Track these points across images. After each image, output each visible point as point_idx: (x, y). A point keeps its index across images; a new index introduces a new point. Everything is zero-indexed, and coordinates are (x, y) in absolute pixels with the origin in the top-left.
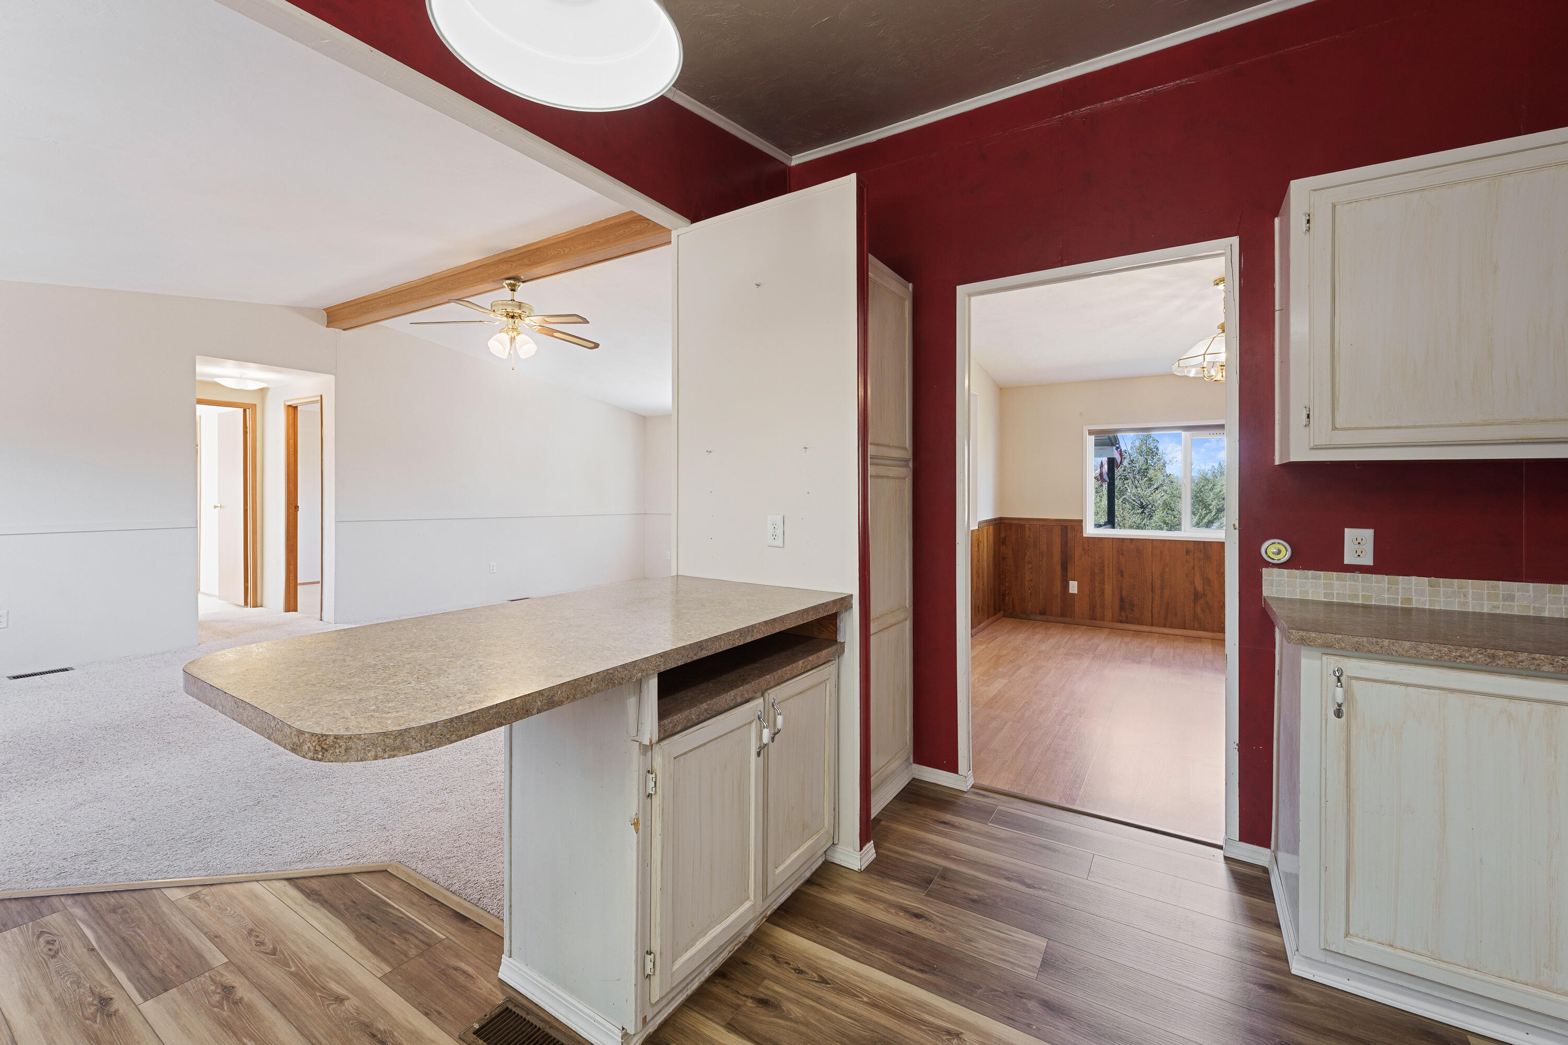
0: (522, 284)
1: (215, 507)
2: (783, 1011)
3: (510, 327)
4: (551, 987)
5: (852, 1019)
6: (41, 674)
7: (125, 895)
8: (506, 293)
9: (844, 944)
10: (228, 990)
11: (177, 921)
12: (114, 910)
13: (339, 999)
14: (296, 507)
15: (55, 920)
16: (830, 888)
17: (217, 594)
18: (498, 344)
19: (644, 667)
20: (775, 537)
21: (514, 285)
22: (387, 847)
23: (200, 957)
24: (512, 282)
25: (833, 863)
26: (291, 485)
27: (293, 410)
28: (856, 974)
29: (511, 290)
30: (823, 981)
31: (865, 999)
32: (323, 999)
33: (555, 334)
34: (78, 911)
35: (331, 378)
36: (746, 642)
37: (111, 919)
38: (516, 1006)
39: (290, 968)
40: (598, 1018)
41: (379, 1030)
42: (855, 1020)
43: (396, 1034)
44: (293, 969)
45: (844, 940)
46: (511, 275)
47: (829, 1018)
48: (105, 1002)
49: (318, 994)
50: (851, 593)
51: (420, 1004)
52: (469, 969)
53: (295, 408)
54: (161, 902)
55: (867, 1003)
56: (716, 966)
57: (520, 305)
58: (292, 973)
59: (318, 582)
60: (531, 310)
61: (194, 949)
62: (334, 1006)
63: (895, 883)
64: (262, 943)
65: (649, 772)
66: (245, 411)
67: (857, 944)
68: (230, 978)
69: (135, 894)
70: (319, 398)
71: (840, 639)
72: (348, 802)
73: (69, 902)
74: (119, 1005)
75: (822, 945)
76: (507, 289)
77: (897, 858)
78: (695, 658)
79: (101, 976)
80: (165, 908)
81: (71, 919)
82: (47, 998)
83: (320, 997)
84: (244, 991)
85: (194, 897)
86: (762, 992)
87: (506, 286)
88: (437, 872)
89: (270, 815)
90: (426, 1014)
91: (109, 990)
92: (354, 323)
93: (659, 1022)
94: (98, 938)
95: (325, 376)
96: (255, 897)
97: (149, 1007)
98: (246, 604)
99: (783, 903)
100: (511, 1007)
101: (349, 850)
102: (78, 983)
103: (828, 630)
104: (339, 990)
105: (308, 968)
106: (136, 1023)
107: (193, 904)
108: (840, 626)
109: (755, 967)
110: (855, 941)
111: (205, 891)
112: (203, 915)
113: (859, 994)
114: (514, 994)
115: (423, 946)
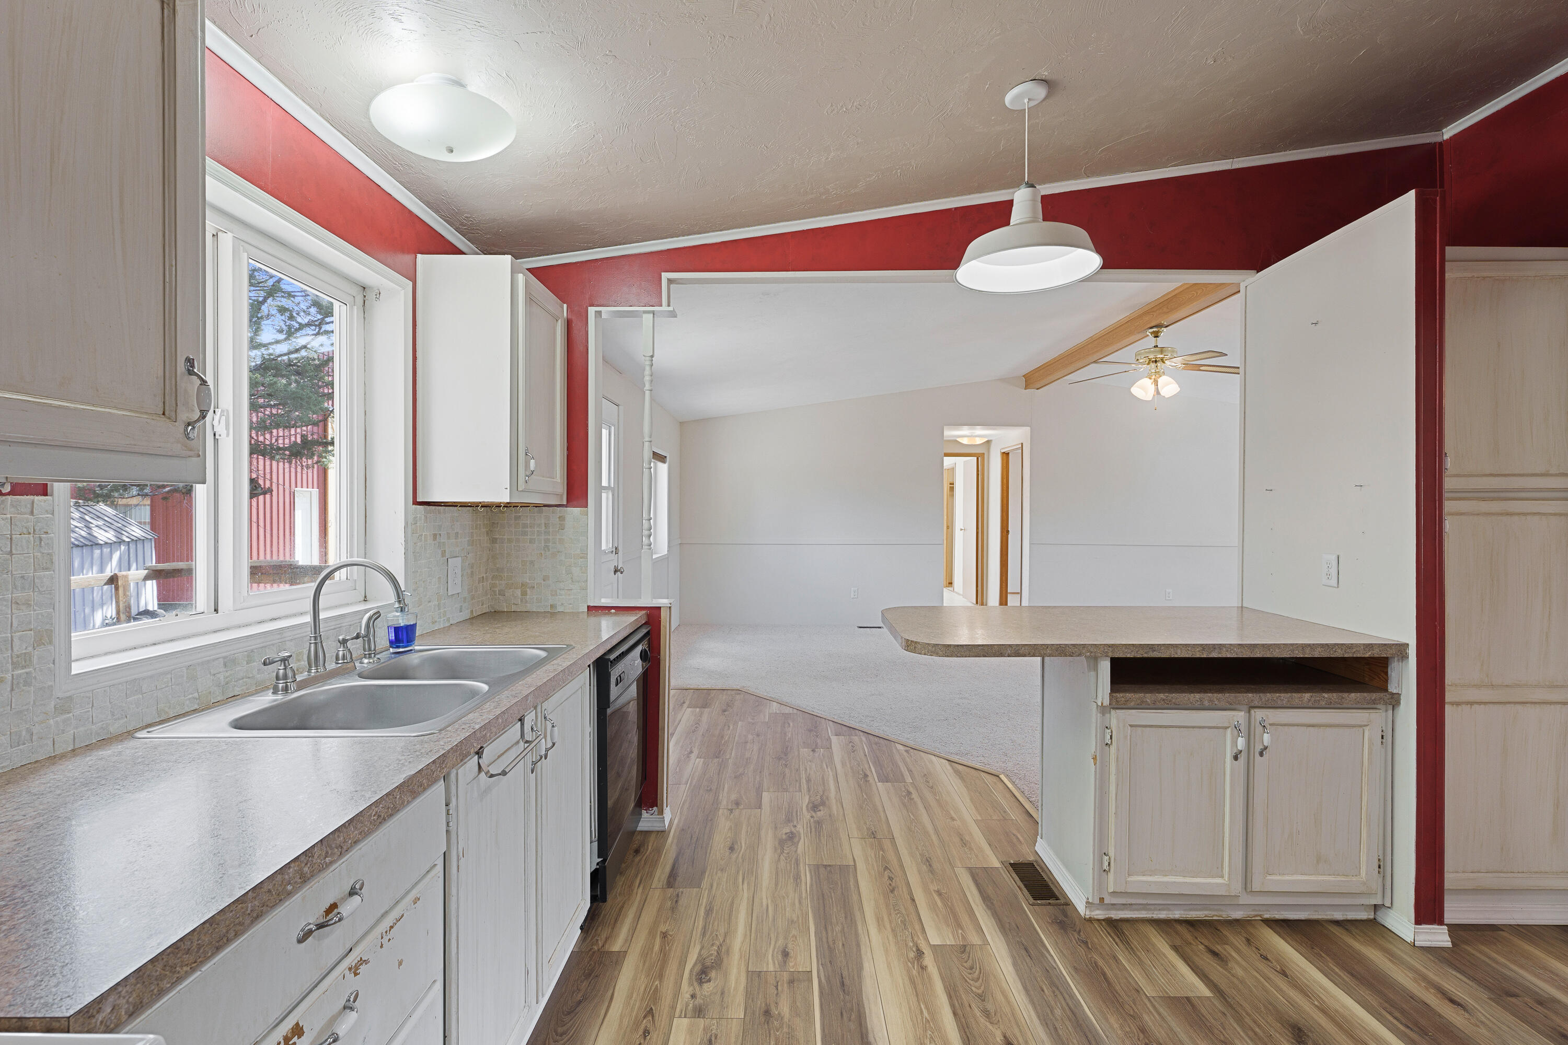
0: (1165, 330)
1: (961, 530)
2: (1227, 965)
3: (1153, 371)
4: (1057, 862)
5: (1289, 1002)
6: (870, 627)
7: (881, 739)
8: (1150, 341)
9: (1333, 970)
10: (909, 793)
11: (897, 757)
12: (876, 744)
13: (953, 819)
14: (1008, 532)
15: (856, 739)
16: (1357, 936)
17: (962, 593)
18: (1143, 389)
19: (1092, 650)
20: (1328, 575)
21: (1158, 332)
22: (1003, 765)
23: (902, 775)
24: (1155, 329)
25: (1384, 926)
26: (1004, 514)
27: (1006, 455)
28: (1325, 989)
29: (1155, 337)
30: (1284, 973)
31: (1316, 1003)
32: (946, 816)
33: (1201, 368)
34: (864, 739)
35: (1028, 428)
36: (1211, 656)
37: (874, 746)
38: (1038, 865)
40: (1076, 887)
41: (965, 839)
42: (1292, 1005)
44: (937, 798)
45: (1334, 968)
46: (1153, 324)
47: (1266, 991)
48: (866, 776)
50: (1407, 642)
52: (1021, 838)
53: (1008, 454)
54: (894, 748)
55: (1316, 1006)
56: (1188, 916)
57: (1162, 350)
59: (1018, 593)
60: (1173, 352)
61: (901, 772)
62: (950, 821)
63: (1454, 973)
64: (928, 782)
65: (1107, 727)
66: (978, 459)
67: (1347, 977)
68: (911, 789)
69: (885, 741)
70: (1020, 446)
71: (1392, 688)
72: (992, 735)
73: (862, 734)
74: (870, 778)
75: (1303, 956)
76: (1151, 337)
77: (1484, 961)
78: (1146, 656)
79: (866, 766)
80: (894, 751)
81: (861, 741)
82: (849, 766)
83: (945, 814)
84: (915, 795)
85: (907, 751)
86: (1218, 948)
87: (1150, 334)
88: (1026, 788)
89: (949, 728)
90: (990, 845)
91: (868, 773)
92: (1042, 383)
93: (1123, 916)
94: (868, 752)
95: (1025, 428)
96: (931, 762)
97: (879, 784)
98: (977, 603)
99: (1289, 920)
100: (1035, 864)
101: (982, 759)
102: (859, 765)
103: (1380, 678)
104: (954, 815)
106: (874, 788)
107: (905, 754)
108: (1391, 674)
109: (1225, 936)
110: (1346, 974)
111: (912, 751)
112: (908, 760)
113: (1313, 998)
114: (1039, 859)
115: (1002, 818)
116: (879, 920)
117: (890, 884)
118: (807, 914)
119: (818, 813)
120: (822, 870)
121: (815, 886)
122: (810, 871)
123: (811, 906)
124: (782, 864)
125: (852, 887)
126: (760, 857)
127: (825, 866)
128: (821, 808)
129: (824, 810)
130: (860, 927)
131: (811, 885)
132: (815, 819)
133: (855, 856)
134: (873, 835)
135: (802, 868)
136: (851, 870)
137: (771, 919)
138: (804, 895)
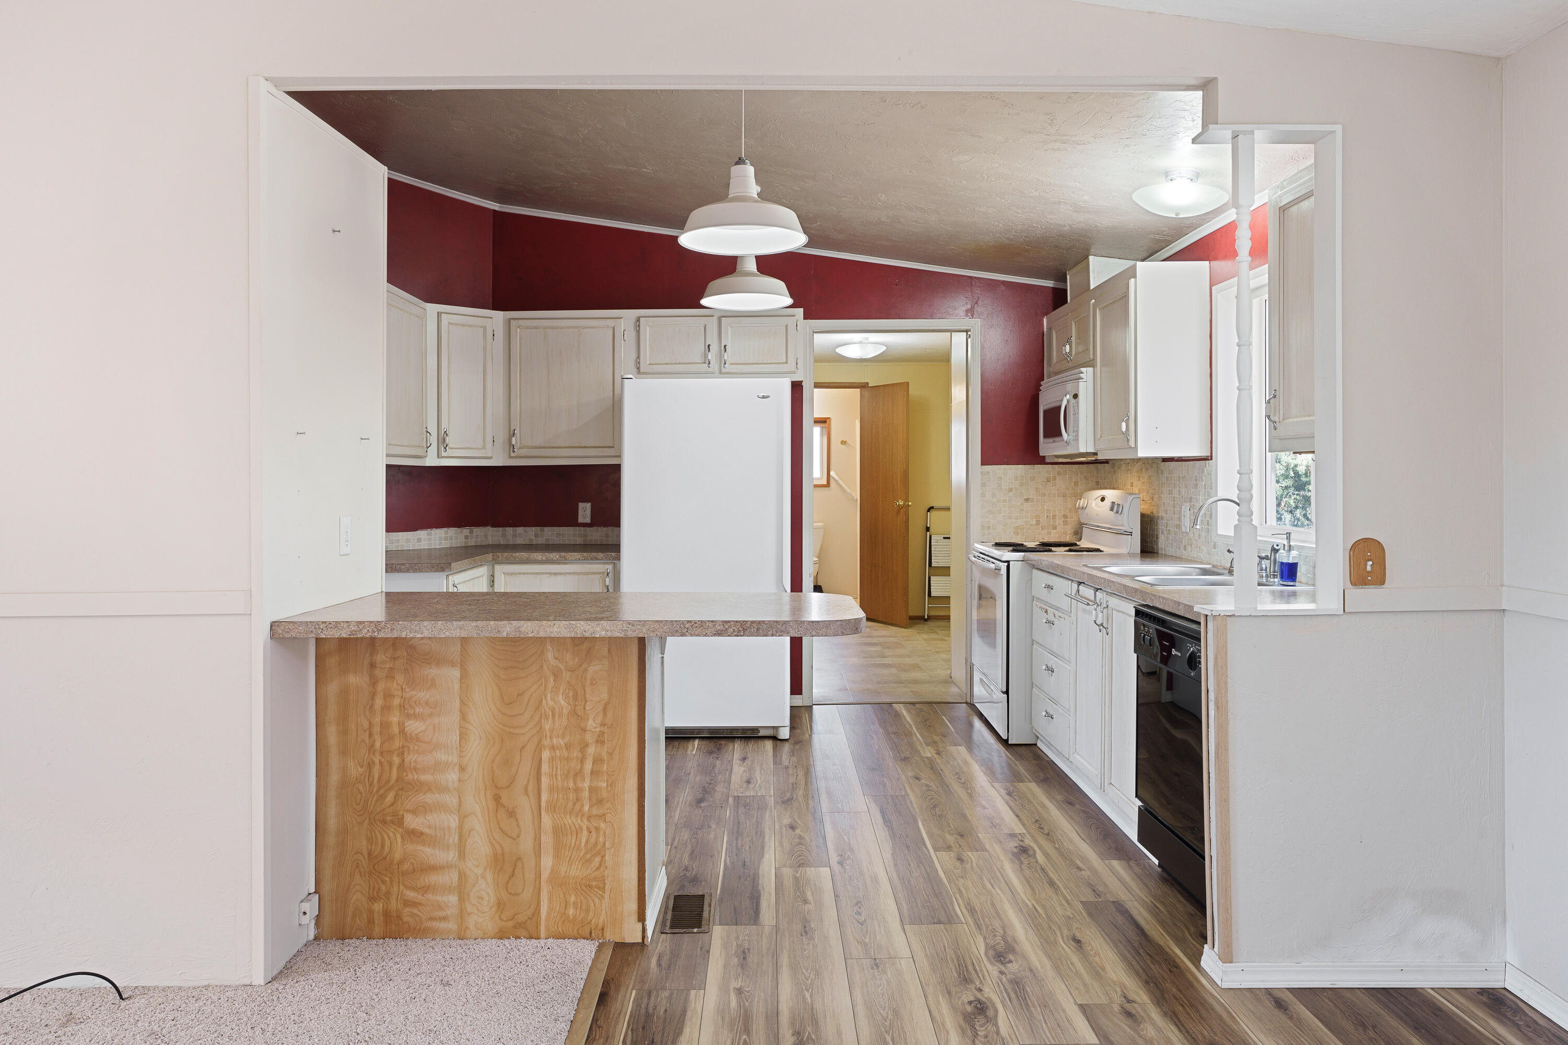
13: (739, 992)
32: (748, 998)
39: (745, 1039)
43: (734, 952)
44: (744, 1037)
49: (747, 1004)
51: (704, 959)
58: (748, 1034)
62: (746, 989)
83: (747, 1001)
104: (734, 998)
105: (734, 1030)
116: (875, 879)
117: (860, 908)
118: (949, 882)
119: (972, 998)
120: (943, 919)
121: (948, 903)
122: (958, 917)
123: (947, 887)
124: (997, 924)
125: (904, 905)
126: (1031, 932)
127: (940, 922)
128: (969, 1009)
129: (963, 1004)
130: (895, 875)
131: (952, 904)
132: (973, 987)
133: (904, 936)
134: (876, 964)
135: (969, 919)
136: (907, 920)
137: (985, 879)
138: (958, 896)
